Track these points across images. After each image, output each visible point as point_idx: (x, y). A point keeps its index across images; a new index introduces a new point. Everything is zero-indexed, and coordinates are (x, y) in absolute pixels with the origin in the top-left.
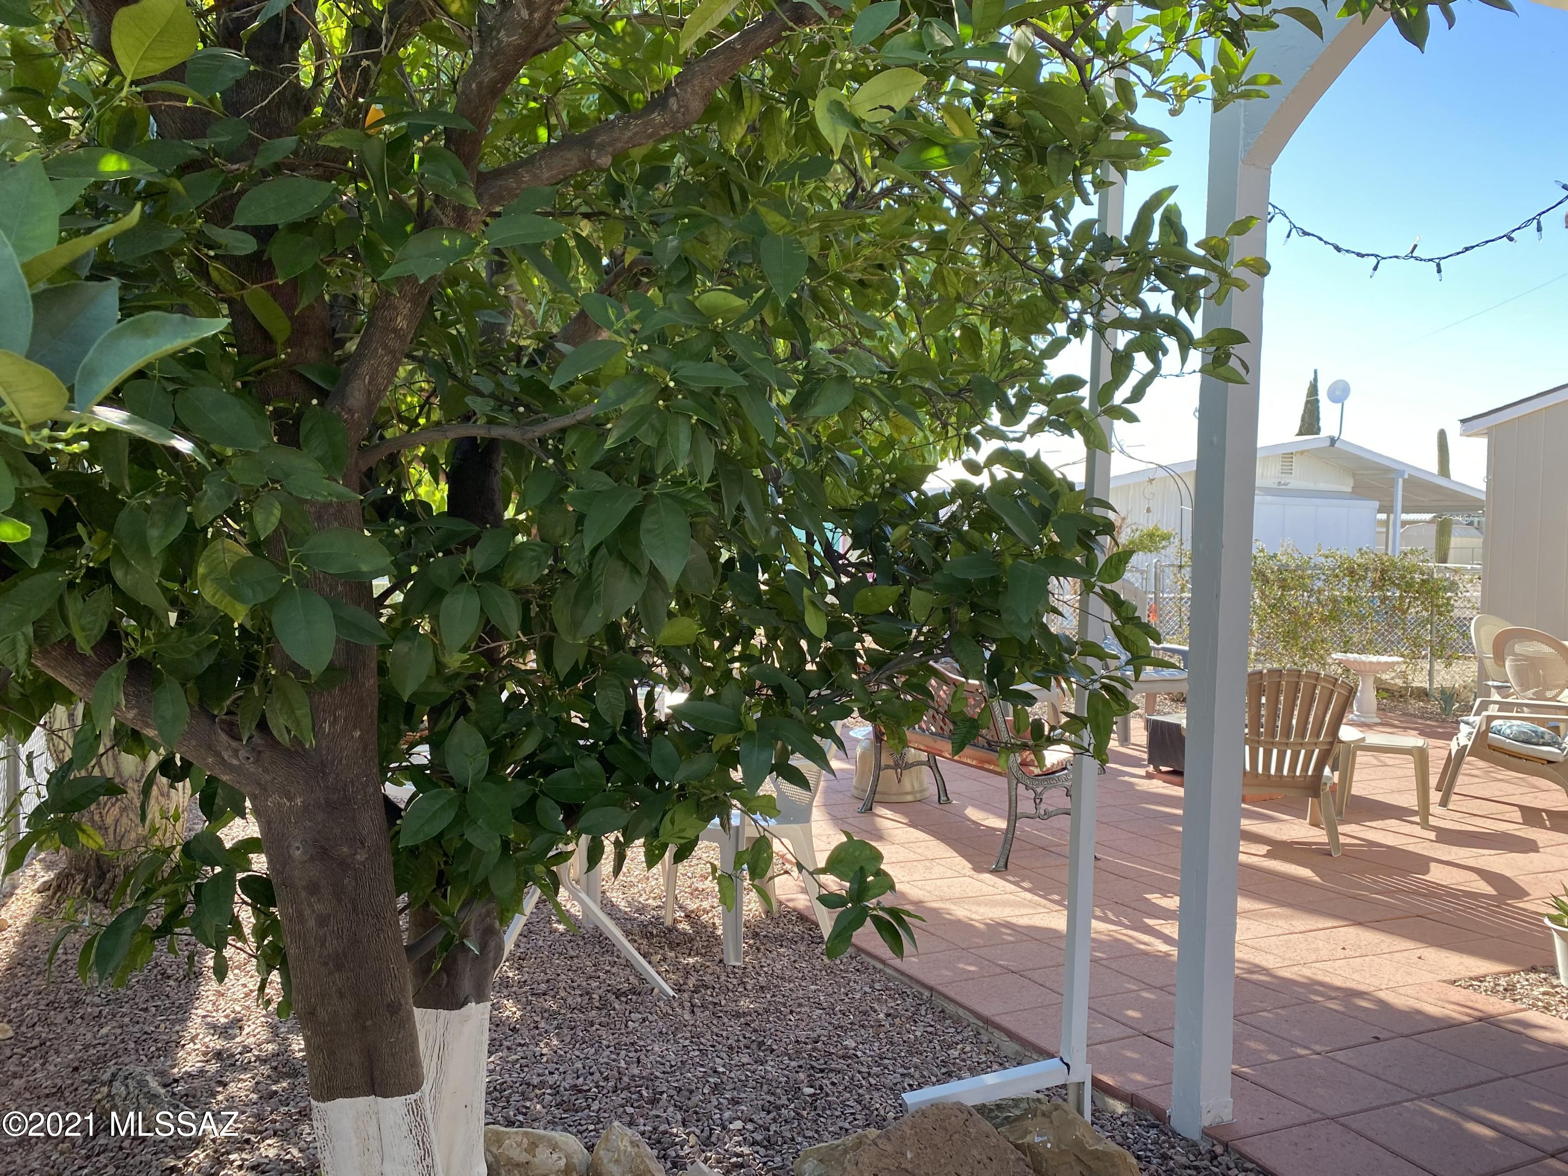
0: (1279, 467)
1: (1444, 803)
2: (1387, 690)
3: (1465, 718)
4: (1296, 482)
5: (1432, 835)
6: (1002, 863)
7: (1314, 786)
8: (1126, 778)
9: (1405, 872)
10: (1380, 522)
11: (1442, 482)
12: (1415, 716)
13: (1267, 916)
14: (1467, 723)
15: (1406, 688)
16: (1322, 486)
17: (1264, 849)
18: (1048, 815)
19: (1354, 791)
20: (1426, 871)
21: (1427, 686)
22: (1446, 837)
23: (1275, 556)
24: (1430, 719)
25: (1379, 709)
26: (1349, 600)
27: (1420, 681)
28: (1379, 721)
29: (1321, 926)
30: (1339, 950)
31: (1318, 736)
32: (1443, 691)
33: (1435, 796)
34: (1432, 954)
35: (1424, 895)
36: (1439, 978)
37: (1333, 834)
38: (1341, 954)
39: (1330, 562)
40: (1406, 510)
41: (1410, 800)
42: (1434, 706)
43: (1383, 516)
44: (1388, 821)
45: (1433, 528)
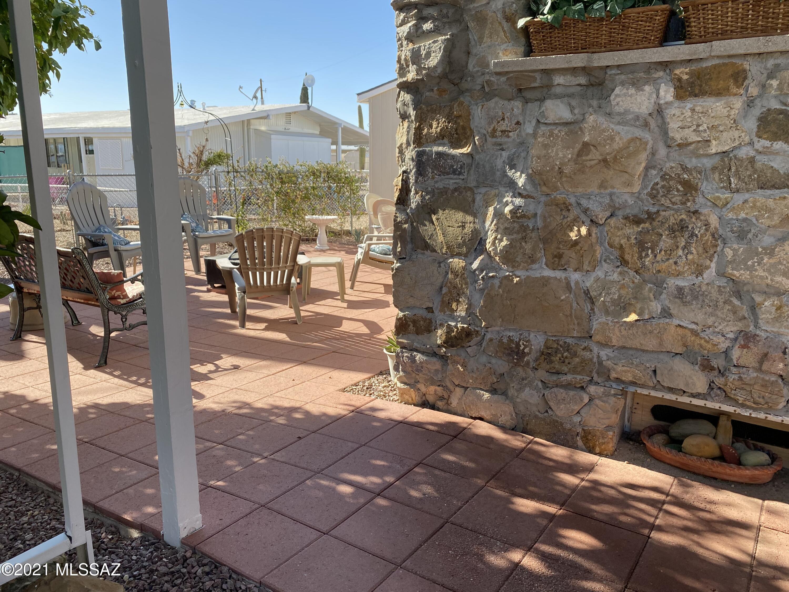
0: (284, 120)
1: (352, 287)
2: (333, 232)
3: (360, 245)
4: (293, 128)
5: (345, 305)
6: (103, 362)
7: (287, 289)
8: (196, 294)
9: (331, 327)
10: (333, 151)
11: (360, 131)
12: (345, 244)
13: (257, 368)
14: (361, 248)
15: (341, 231)
16: (306, 131)
17: (263, 326)
18: (132, 327)
19: (312, 286)
20: (340, 325)
21: (350, 228)
22: (353, 305)
23: (276, 166)
24: (351, 245)
25: (328, 241)
26: (313, 188)
27: (347, 227)
28: (328, 248)
29: (284, 368)
30: (291, 381)
31: (286, 263)
32: (356, 231)
33: (348, 284)
34: (336, 374)
35: (338, 339)
36: (338, 388)
37: (298, 312)
38: (292, 383)
39: (304, 169)
40: (343, 144)
41: (335, 288)
42: (352, 239)
43: (334, 147)
44: (327, 300)
45: (358, 153)
